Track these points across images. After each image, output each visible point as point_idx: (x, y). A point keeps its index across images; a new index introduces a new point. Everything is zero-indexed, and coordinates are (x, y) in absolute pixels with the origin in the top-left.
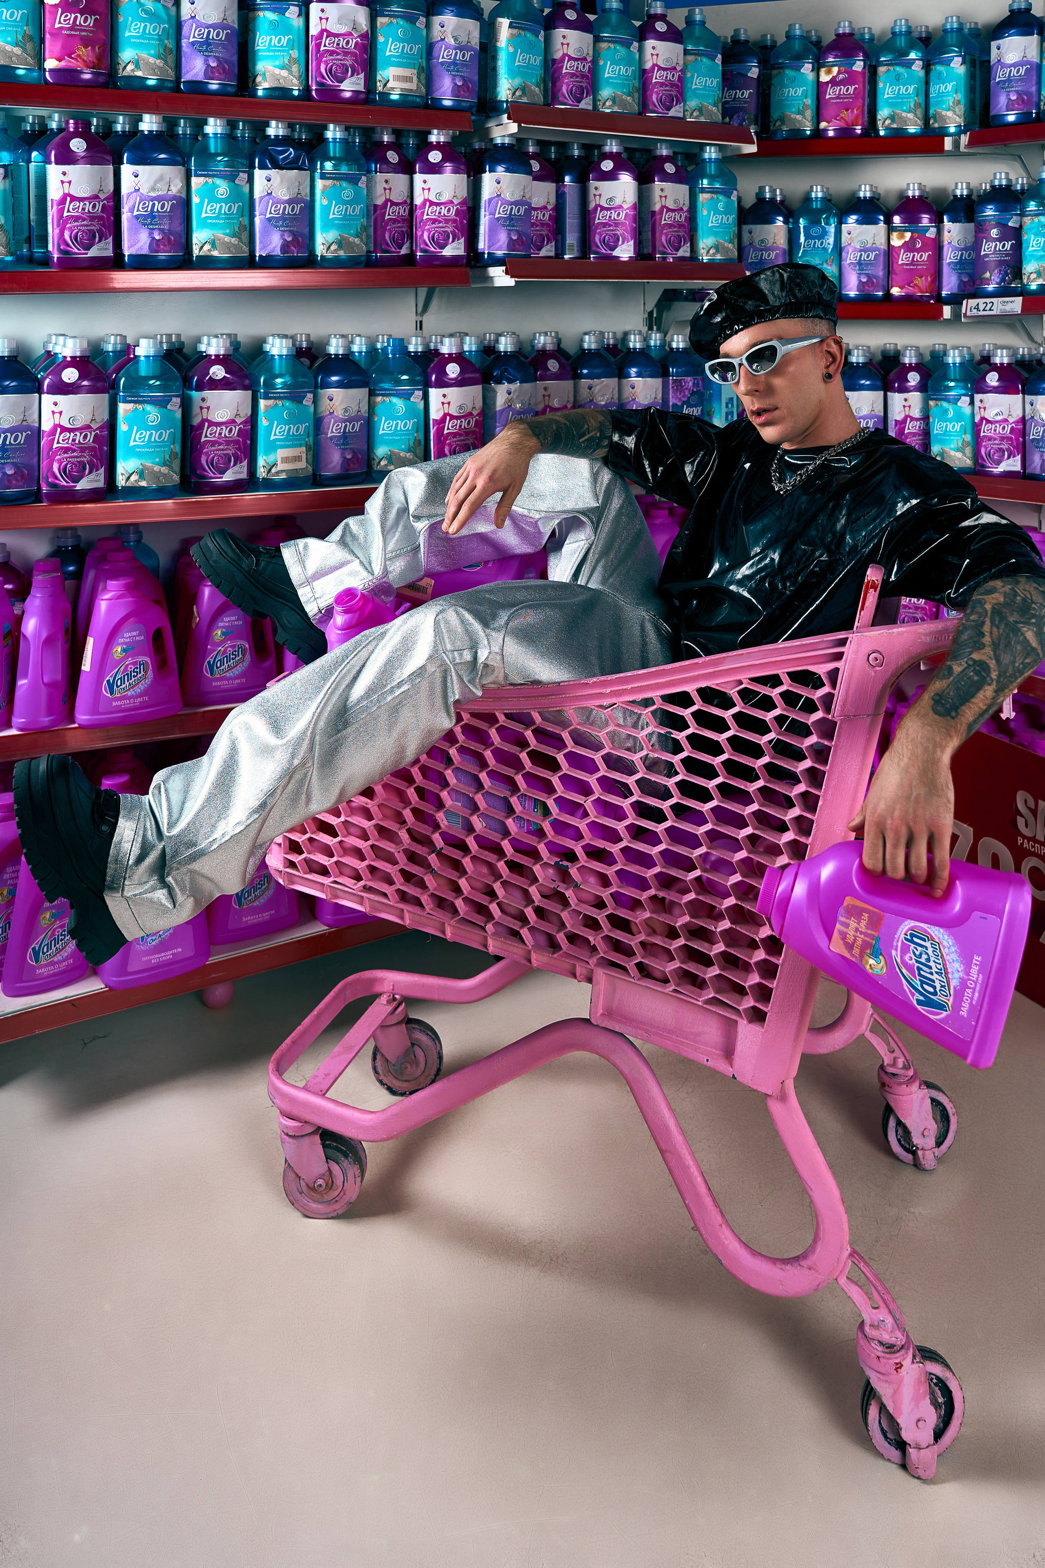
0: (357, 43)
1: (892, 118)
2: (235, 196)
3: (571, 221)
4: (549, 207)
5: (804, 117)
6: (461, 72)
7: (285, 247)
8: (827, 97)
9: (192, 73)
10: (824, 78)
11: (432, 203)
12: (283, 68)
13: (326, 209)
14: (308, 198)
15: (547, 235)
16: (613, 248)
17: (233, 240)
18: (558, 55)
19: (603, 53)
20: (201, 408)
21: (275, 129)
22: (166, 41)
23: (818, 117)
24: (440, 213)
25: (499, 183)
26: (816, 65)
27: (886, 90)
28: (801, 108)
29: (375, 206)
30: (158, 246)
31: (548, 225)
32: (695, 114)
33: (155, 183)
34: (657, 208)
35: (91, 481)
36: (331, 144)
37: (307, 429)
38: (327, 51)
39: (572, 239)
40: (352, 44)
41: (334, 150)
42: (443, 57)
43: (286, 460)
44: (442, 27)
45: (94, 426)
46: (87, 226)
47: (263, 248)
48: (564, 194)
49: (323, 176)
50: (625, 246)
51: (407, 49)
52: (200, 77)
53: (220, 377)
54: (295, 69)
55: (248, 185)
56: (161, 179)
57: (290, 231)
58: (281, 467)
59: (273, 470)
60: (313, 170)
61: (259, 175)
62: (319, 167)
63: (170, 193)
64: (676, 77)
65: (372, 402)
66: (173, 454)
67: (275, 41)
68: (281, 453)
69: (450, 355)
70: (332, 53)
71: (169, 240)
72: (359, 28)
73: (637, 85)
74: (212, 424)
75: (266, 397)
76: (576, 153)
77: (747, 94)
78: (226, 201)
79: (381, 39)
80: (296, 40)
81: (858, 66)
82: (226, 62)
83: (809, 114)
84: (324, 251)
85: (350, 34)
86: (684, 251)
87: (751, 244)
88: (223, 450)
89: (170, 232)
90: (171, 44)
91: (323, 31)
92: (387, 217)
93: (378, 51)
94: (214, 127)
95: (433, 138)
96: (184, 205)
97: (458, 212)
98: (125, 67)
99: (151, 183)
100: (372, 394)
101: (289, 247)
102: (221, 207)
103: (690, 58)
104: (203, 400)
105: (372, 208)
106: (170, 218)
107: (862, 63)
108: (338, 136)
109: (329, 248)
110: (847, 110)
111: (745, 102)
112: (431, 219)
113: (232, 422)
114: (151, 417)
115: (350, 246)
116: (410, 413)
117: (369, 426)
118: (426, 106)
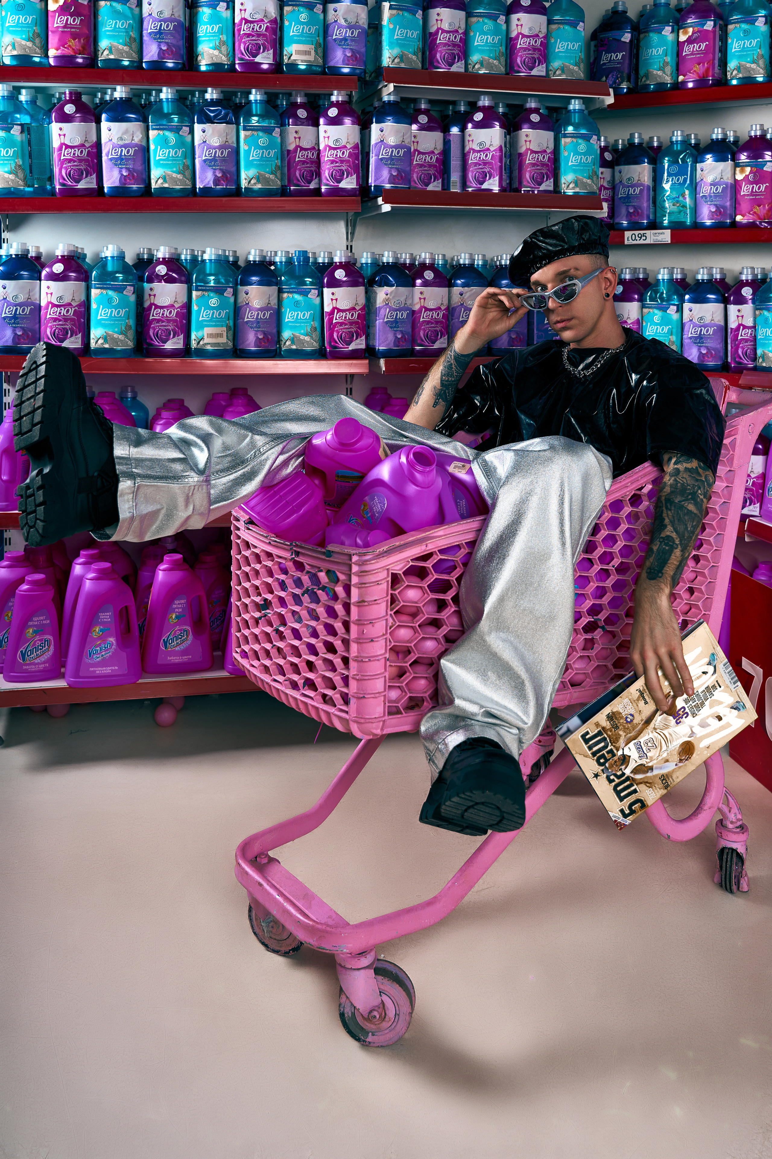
1: (738, 69)
3: (455, 163)
4: (436, 152)
5: (664, 72)
7: (217, 181)
13: (248, 152)
14: (235, 145)
20: (150, 295)
21: (211, 94)
23: (678, 70)
24: (336, 155)
27: (734, 46)
29: (288, 151)
30: (125, 180)
31: (435, 166)
32: (557, 73)
36: (254, 105)
39: (455, 177)
41: (255, 109)
42: (336, 35)
43: (210, 336)
44: (336, 11)
48: (449, 141)
49: (245, 129)
51: (306, 29)
57: (220, 169)
58: (206, 340)
59: (201, 343)
60: (238, 124)
66: (128, 327)
68: (207, 331)
72: (269, 16)
74: (157, 307)
75: (197, 290)
76: (462, 109)
77: (620, 56)
81: (709, 25)
83: (668, 69)
84: (246, 185)
88: (165, 326)
92: (297, 159)
95: (334, 98)
96: (144, 151)
97: (350, 155)
100: (280, 291)
101: (219, 181)
102: (169, 151)
104: (151, 289)
105: (286, 152)
107: (712, 23)
108: (258, 99)
109: (249, 182)
110: (699, 64)
111: (618, 63)
112: (330, 160)
113: (172, 306)
115: (267, 181)
116: (309, 307)
117: (277, 315)
118: (324, 73)
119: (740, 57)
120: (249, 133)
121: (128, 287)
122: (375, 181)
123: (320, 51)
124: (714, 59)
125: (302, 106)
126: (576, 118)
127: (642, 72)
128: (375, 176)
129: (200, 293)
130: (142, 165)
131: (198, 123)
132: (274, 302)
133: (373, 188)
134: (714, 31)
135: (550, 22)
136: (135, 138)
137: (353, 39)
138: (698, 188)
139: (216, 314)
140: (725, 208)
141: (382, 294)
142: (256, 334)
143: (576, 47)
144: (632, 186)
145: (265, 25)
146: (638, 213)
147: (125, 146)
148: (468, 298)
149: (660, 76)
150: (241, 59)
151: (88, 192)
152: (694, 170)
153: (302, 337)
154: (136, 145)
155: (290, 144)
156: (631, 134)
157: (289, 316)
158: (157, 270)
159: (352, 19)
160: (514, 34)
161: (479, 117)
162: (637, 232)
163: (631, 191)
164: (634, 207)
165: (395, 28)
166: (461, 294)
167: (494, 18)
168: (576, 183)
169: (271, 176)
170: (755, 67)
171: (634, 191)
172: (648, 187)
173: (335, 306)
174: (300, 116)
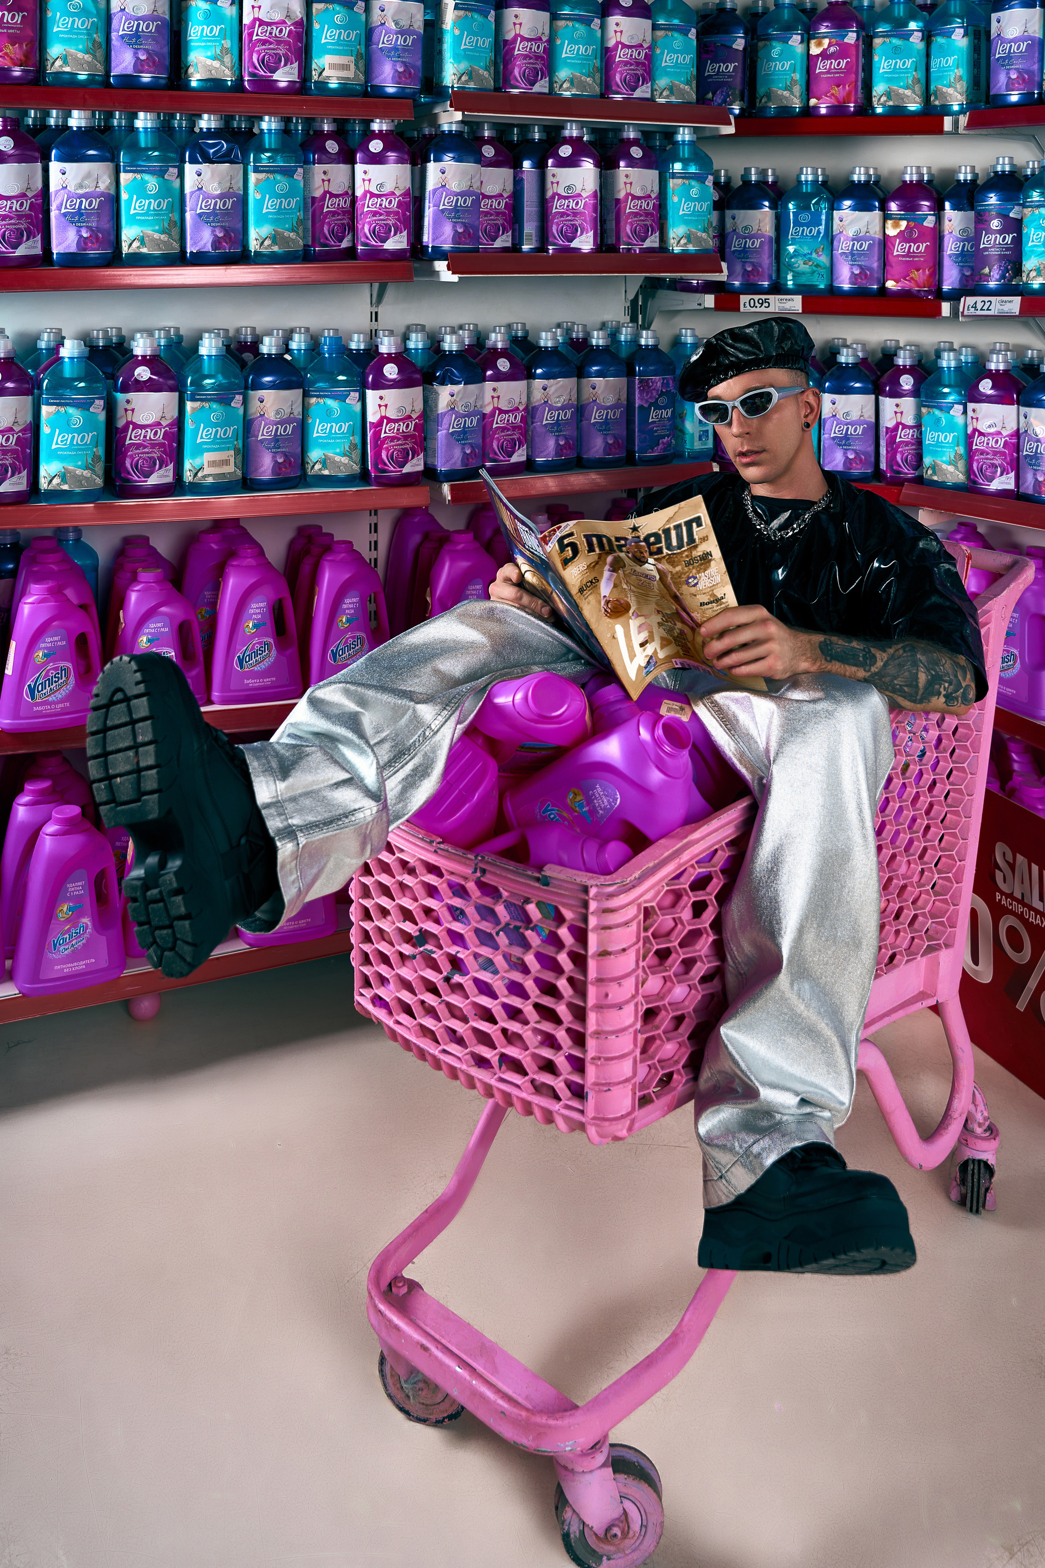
0: (290, 31)
1: (888, 94)
2: (165, 191)
4: (505, 195)
5: (792, 93)
6: (403, 57)
7: (216, 243)
8: (818, 71)
9: (121, 67)
10: (815, 50)
11: (373, 195)
12: (215, 58)
13: (260, 203)
14: (242, 193)
15: (503, 225)
16: (571, 240)
17: (162, 237)
18: (509, 36)
19: (560, 32)
20: (126, 410)
22: (95, 36)
23: (809, 91)
24: (381, 205)
25: (443, 173)
26: (806, 36)
27: (882, 64)
28: (788, 84)
29: (313, 198)
30: (86, 244)
31: (503, 214)
32: (665, 94)
33: (84, 179)
34: (621, 195)
35: (13, 484)
36: (267, 136)
37: (236, 432)
38: (260, 40)
40: (286, 32)
42: (383, 43)
43: (212, 464)
45: (17, 428)
46: (15, 224)
47: (194, 244)
48: (522, 180)
49: (256, 170)
50: (583, 237)
51: (344, 35)
52: (130, 71)
53: (145, 378)
54: (227, 59)
55: (178, 180)
56: (88, 176)
57: (222, 227)
58: (207, 471)
59: (200, 474)
60: (245, 163)
61: (190, 169)
62: (252, 160)
63: (98, 189)
64: (643, 55)
65: (306, 403)
66: (96, 458)
67: (207, 30)
68: (207, 457)
69: (389, 354)
70: (264, 42)
71: (97, 238)
73: (598, 64)
74: (136, 426)
75: (193, 399)
77: (731, 67)
78: (155, 197)
79: (316, 26)
80: (228, 30)
81: (851, 38)
82: (157, 54)
83: (797, 90)
85: (284, 22)
86: (652, 242)
87: (734, 230)
88: (148, 453)
89: (98, 229)
90: (100, 38)
91: (255, 20)
92: (325, 210)
93: (314, 38)
94: (144, 121)
97: (400, 204)
98: (53, 63)
99: (79, 180)
100: (306, 395)
101: (220, 243)
102: (150, 203)
103: (660, 33)
104: (128, 402)
105: (310, 200)
106: (98, 215)
107: (855, 35)
109: (262, 243)
110: (838, 86)
111: (729, 77)
112: (371, 211)
113: (158, 424)
114: (74, 420)
116: (346, 415)
117: (302, 428)
118: (366, 94)
119: (889, 80)
120: (262, 176)
121: (97, 402)
122: (433, 240)
123: (362, 64)
124: (856, 81)
125: (331, 136)
126: (685, 152)
127: (761, 90)
128: (434, 233)
129: (197, 404)
130: (109, 222)
131: (191, 162)
132: (298, 410)
133: (430, 250)
134: (856, 45)
135: (655, 27)
136: (100, 184)
137: (405, 49)
138: (835, 243)
139: (221, 432)
140: (870, 269)
141: (445, 395)
142: (274, 457)
143: (688, 60)
144: (751, 237)
145: (288, 29)
146: (758, 272)
147: (86, 196)
148: (553, 393)
149: (786, 98)
150: (251, 74)
151: (29, 261)
152: (830, 218)
153: (337, 458)
154: (102, 194)
155: (315, 190)
156: (745, 169)
157: (318, 429)
158: (136, 373)
159: (405, 23)
160: (611, 43)
161: (565, 151)
162: (756, 297)
163: (749, 243)
164: (753, 264)
165: (462, 34)
166: (545, 389)
167: (587, 22)
168: (689, 237)
169: (292, 234)
170: (909, 94)
171: (753, 243)
172: (771, 238)
173: (383, 414)
174: (330, 150)
